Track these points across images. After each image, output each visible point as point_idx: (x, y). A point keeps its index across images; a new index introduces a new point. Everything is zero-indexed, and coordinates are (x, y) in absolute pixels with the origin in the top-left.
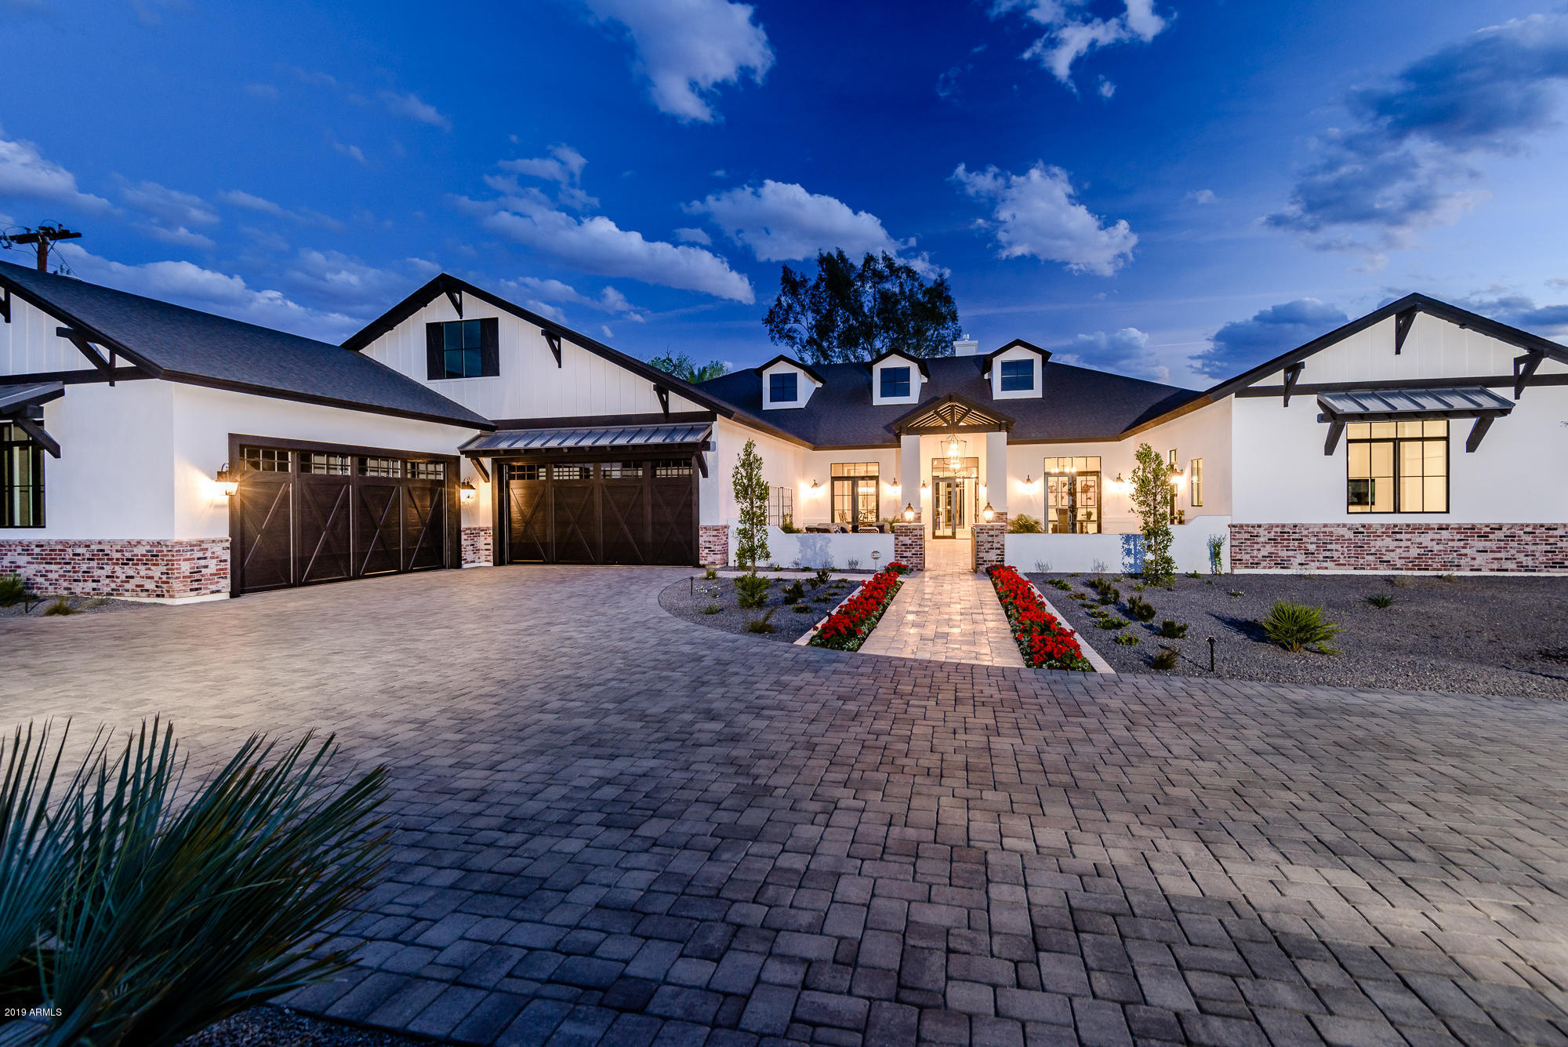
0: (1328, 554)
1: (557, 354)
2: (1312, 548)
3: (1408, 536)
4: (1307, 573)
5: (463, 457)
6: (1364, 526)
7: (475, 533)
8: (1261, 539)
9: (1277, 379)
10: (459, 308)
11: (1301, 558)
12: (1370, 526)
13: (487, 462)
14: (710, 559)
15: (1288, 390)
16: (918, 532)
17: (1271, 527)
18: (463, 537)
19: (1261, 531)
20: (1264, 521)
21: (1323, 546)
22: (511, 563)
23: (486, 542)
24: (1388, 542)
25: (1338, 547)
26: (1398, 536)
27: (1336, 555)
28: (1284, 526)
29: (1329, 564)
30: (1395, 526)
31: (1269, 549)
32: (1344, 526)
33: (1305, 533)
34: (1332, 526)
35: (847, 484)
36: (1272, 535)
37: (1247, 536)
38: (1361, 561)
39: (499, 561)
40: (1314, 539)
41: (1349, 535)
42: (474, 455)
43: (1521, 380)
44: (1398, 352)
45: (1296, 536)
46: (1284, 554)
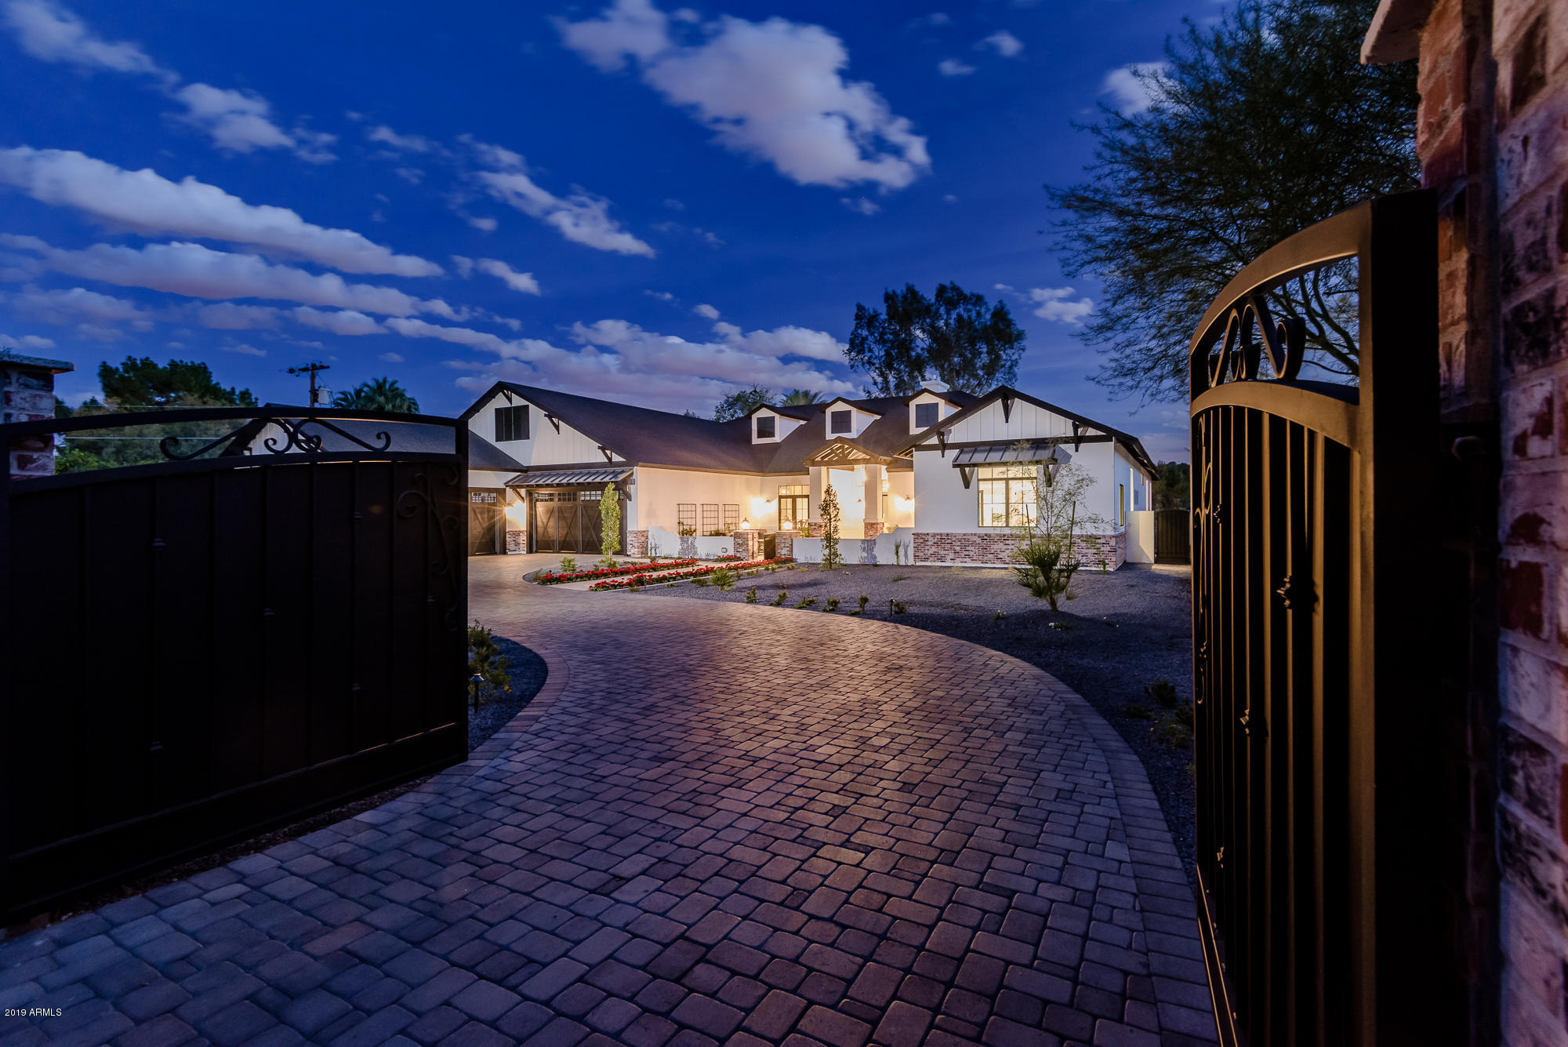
0: (967, 553)
1: (557, 427)
2: (958, 549)
3: (1012, 542)
4: (956, 565)
5: (508, 488)
6: (986, 535)
7: (517, 534)
8: (929, 543)
9: (934, 440)
10: (510, 400)
11: (952, 556)
12: (990, 536)
13: (523, 492)
14: (633, 551)
15: (944, 447)
16: (745, 536)
17: (934, 535)
18: (508, 536)
19: (930, 538)
20: (931, 531)
21: (964, 547)
22: (536, 552)
23: (523, 539)
24: (1001, 545)
25: (972, 548)
26: (1007, 542)
27: (971, 553)
28: (941, 535)
29: (967, 560)
30: (1004, 535)
31: (933, 549)
32: (975, 535)
33: (954, 539)
34: (968, 535)
35: (790, 501)
36: (935, 541)
37: (922, 541)
38: (986, 558)
39: (530, 551)
40: (959, 543)
41: (979, 541)
42: (515, 488)
43: (1078, 440)
44: (1007, 421)
45: (949, 541)
46: (942, 552)
